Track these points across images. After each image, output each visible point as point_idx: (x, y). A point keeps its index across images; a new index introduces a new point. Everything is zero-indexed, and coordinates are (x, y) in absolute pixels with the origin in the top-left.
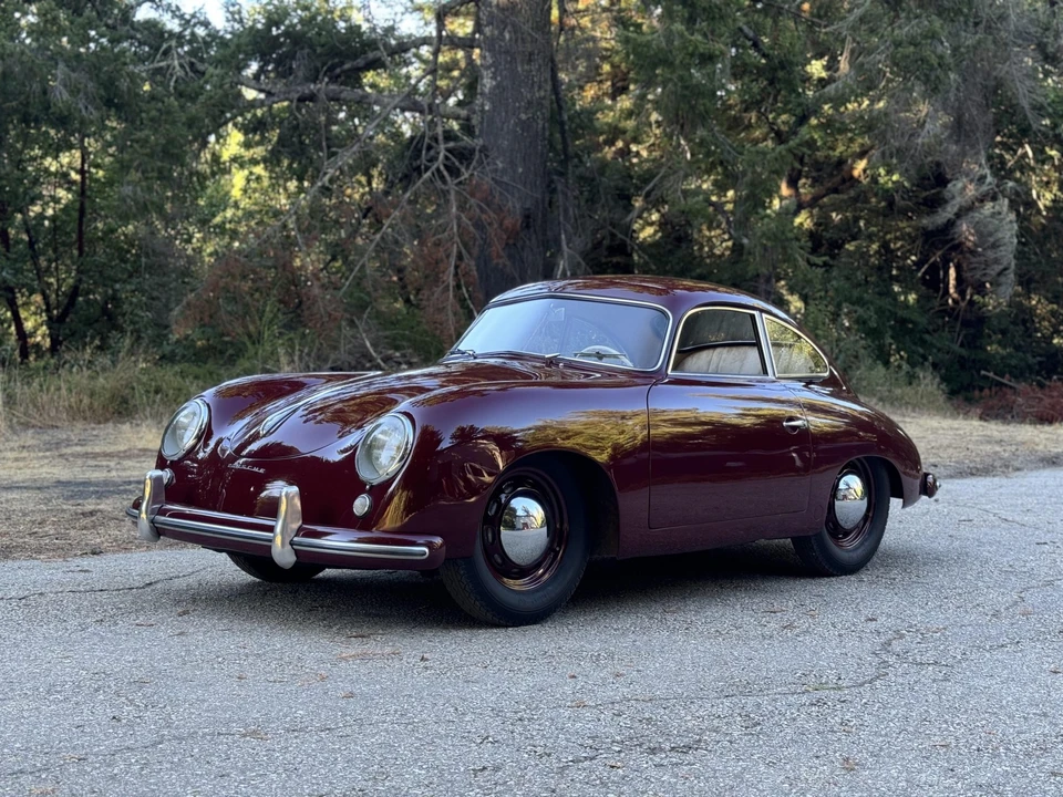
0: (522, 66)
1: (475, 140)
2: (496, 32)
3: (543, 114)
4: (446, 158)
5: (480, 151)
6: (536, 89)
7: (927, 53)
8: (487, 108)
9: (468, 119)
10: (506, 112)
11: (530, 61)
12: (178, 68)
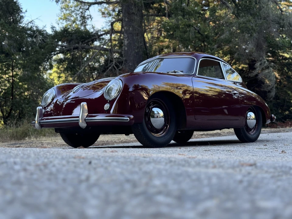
0: (135, 37)
1: (123, 58)
2: (128, 28)
3: (142, 50)
4: (115, 63)
5: (125, 61)
6: (140, 43)
8: (126, 49)
9: (121, 52)
10: (132, 50)
11: (137, 36)
12: (39, 40)
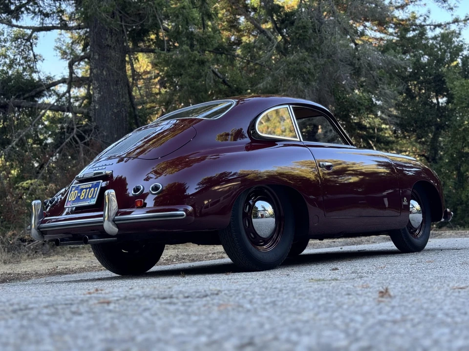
0: (113, 86)
1: (92, 123)
2: (99, 72)
3: (125, 109)
4: (78, 132)
5: (95, 128)
6: (121, 97)
7: (302, 66)
8: (97, 107)
9: (88, 113)
10: (107, 109)
11: (117, 84)
